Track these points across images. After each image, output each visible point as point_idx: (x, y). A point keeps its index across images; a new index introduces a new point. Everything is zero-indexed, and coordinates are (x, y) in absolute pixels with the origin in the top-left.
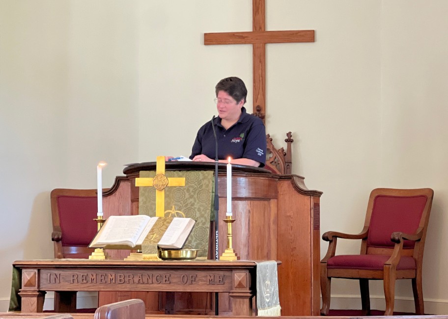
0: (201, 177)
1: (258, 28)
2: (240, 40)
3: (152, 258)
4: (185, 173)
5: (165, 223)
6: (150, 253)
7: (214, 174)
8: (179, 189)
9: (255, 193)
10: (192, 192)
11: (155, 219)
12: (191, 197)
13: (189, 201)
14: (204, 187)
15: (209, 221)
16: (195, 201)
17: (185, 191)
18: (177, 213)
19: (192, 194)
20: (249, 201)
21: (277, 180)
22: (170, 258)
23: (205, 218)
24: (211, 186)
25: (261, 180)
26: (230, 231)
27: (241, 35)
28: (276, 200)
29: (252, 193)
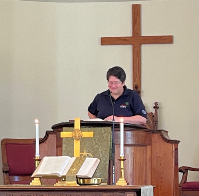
0: (103, 131)
1: (136, 35)
2: (124, 42)
3: (72, 184)
4: (93, 129)
5: (81, 161)
6: (72, 181)
7: (112, 129)
8: (89, 139)
9: (138, 142)
10: (97, 141)
11: (74, 159)
12: (97, 144)
13: (95, 147)
14: (105, 138)
15: (108, 160)
16: (99, 147)
17: (93, 140)
18: (87, 155)
19: (97, 142)
20: (134, 147)
21: (151, 133)
22: (84, 184)
23: (106, 158)
24: (110, 137)
25: (141, 133)
26: (122, 167)
27: (125, 39)
28: (150, 146)
29: (136, 142)
